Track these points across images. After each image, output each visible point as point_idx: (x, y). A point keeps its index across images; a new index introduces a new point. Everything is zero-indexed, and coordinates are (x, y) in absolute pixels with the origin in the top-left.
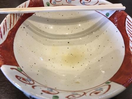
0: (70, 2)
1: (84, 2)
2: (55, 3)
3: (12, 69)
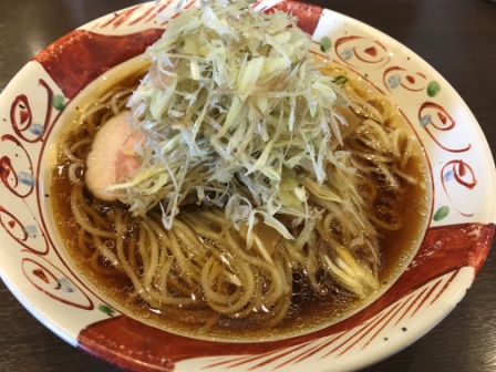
0: (392, 87)
1: (429, 119)
2: (348, 58)
3: (42, 82)
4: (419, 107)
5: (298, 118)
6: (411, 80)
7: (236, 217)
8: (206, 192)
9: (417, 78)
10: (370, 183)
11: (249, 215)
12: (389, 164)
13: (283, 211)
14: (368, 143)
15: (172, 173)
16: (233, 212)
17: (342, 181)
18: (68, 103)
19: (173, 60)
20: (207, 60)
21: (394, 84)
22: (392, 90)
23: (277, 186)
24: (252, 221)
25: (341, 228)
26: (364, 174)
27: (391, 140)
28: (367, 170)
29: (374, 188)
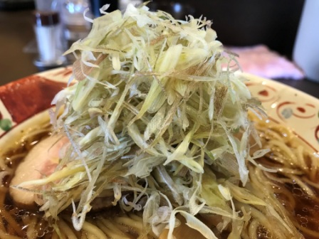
0: (286, 118)
4: (314, 130)
5: (218, 106)
6: (302, 110)
7: (155, 219)
8: (124, 193)
9: (306, 108)
10: (286, 192)
11: (169, 217)
12: (300, 176)
13: (207, 211)
14: (276, 159)
15: (88, 171)
16: (151, 214)
17: (260, 190)
18: (15, 126)
19: (96, 54)
20: (129, 55)
21: (287, 115)
22: (287, 120)
23: (199, 183)
24: (172, 223)
25: (269, 235)
26: (279, 184)
27: (297, 155)
28: (281, 181)
29: (291, 196)
